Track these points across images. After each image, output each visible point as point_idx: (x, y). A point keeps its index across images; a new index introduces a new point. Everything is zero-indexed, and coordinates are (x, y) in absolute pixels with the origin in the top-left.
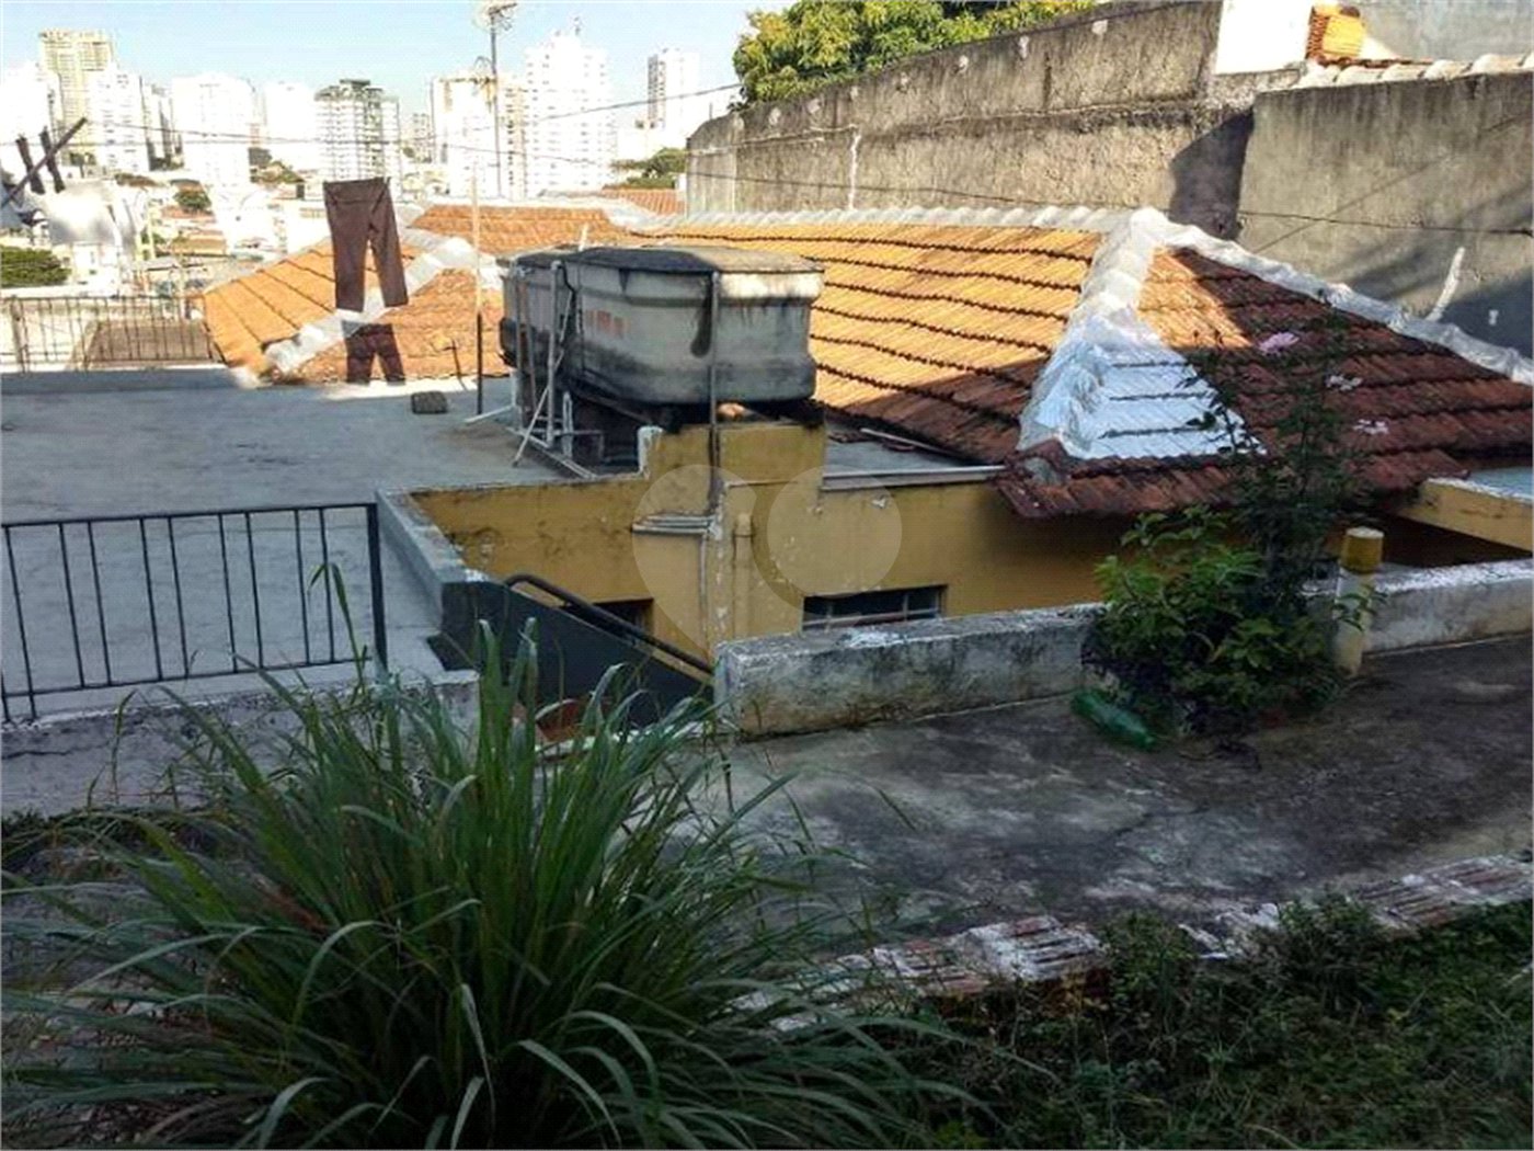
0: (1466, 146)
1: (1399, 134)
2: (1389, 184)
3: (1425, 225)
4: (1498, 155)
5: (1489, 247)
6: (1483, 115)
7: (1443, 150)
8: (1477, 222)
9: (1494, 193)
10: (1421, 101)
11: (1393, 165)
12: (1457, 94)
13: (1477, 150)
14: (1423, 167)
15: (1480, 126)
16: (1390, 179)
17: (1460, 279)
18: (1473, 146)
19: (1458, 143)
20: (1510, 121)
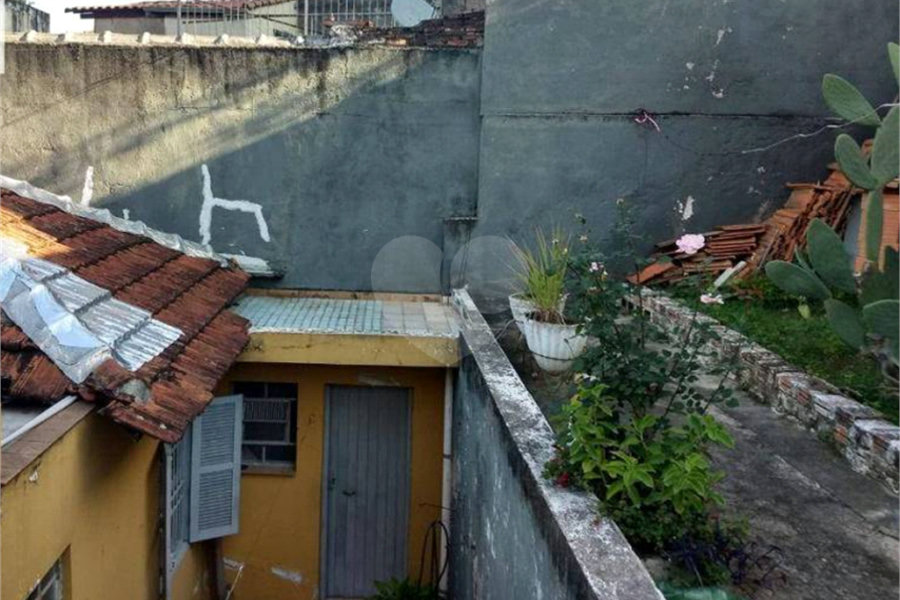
0: (77, 94)
1: (20, 82)
2: (18, 120)
3: (58, 151)
4: (104, 102)
5: (111, 167)
6: (87, 74)
7: (59, 96)
8: (99, 149)
9: (106, 128)
10: (34, 59)
11: (18, 104)
12: (63, 55)
13: (86, 97)
14: (46, 107)
15: (86, 80)
16: (19, 116)
17: (94, 189)
18: (83, 95)
19: (69, 91)
20: (108, 79)
